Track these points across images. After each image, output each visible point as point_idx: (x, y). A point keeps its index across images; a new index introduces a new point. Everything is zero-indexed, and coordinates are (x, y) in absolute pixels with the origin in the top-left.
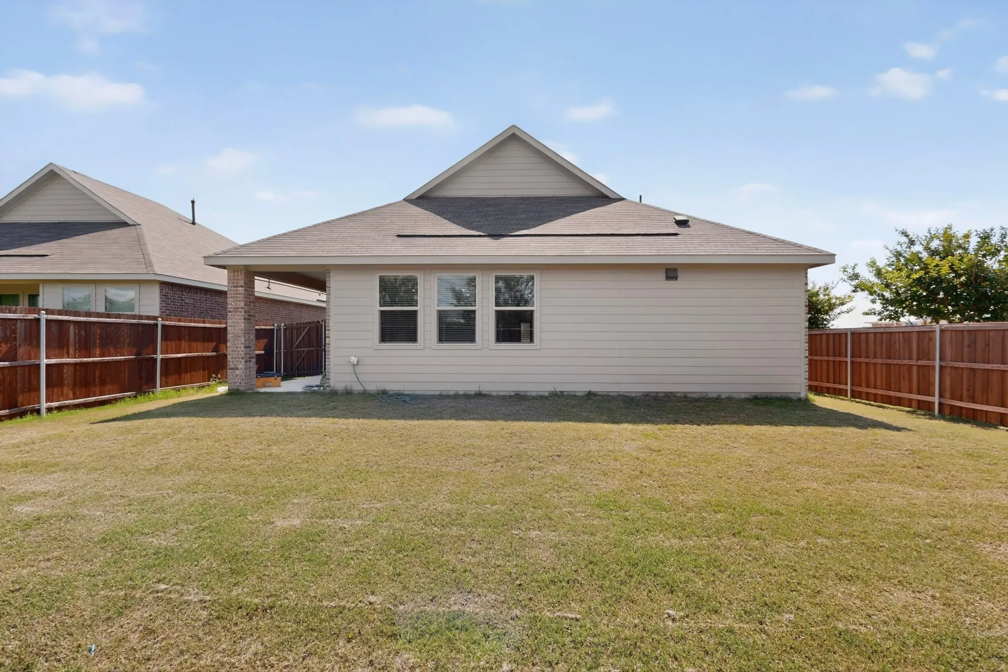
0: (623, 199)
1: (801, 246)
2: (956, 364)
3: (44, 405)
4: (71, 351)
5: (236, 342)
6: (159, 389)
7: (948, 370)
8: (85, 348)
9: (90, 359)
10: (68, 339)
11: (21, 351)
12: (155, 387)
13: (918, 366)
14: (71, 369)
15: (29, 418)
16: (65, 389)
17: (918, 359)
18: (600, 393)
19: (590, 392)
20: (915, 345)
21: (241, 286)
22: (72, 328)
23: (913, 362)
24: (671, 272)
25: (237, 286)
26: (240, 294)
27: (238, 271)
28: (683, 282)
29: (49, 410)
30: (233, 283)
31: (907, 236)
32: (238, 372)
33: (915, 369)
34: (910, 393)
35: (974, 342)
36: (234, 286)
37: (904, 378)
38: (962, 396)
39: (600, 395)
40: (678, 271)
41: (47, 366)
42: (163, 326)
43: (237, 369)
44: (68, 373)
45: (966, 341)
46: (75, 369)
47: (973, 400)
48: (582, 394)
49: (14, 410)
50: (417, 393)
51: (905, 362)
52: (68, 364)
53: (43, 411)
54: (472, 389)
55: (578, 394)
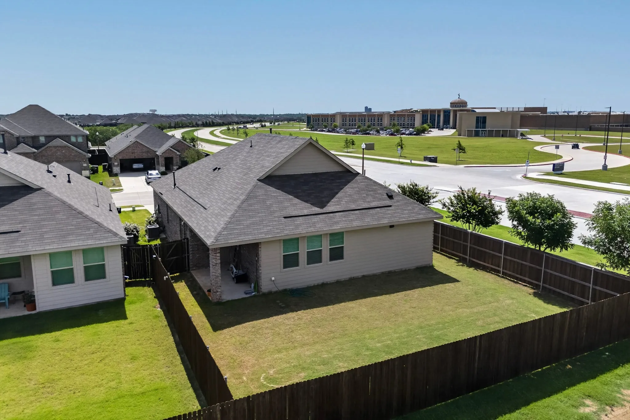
2: (474, 246)
7: (471, 248)
20: (462, 236)
23: (462, 243)
28: (396, 228)
33: (462, 245)
34: (460, 253)
37: (458, 248)
38: (475, 257)
47: (478, 259)
51: (459, 242)
55: (359, 277)
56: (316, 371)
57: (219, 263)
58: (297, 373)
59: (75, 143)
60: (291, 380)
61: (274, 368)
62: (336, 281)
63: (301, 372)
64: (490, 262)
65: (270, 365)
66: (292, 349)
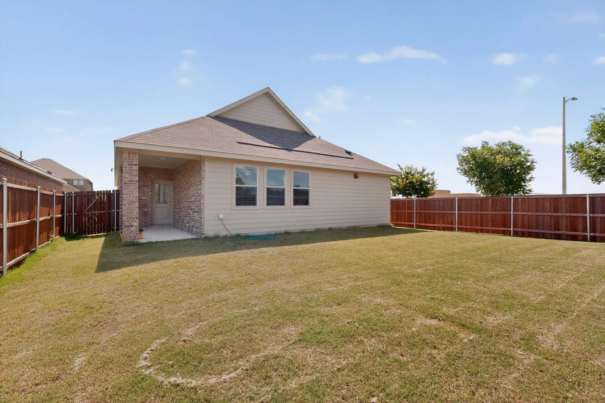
1: (390, 168)
2: (420, 211)
5: (131, 206)
7: (418, 214)
13: (408, 212)
17: (408, 210)
19: (330, 228)
20: (406, 205)
21: (136, 165)
23: (407, 211)
25: (132, 165)
26: (135, 170)
27: (133, 153)
28: (360, 179)
30: (128, 162)
31: (400, 166)
32: (132, 229)
33: (407, 213)
34: (405, 222)
35: (426, 204)
36: (129, 165)
37: (403, 217)
38: (422, 221)
40: (358, 175)
43: (132, 226)
45: (423, 204)
47: (426, 222)
48: (327, 229)
50: (256, 234)
51: (404, 211)
54: (283, 230)
55: (325, 229)
56: (326, 319)
57: (136, 181)
58: (272, 328)
59: (77, 186)
60: (254, 352)
61: (201, 321)
62: (301, 231)
63: (282, 325)
64: (441, 221)
65: (191, 315)
66: (252, 284)
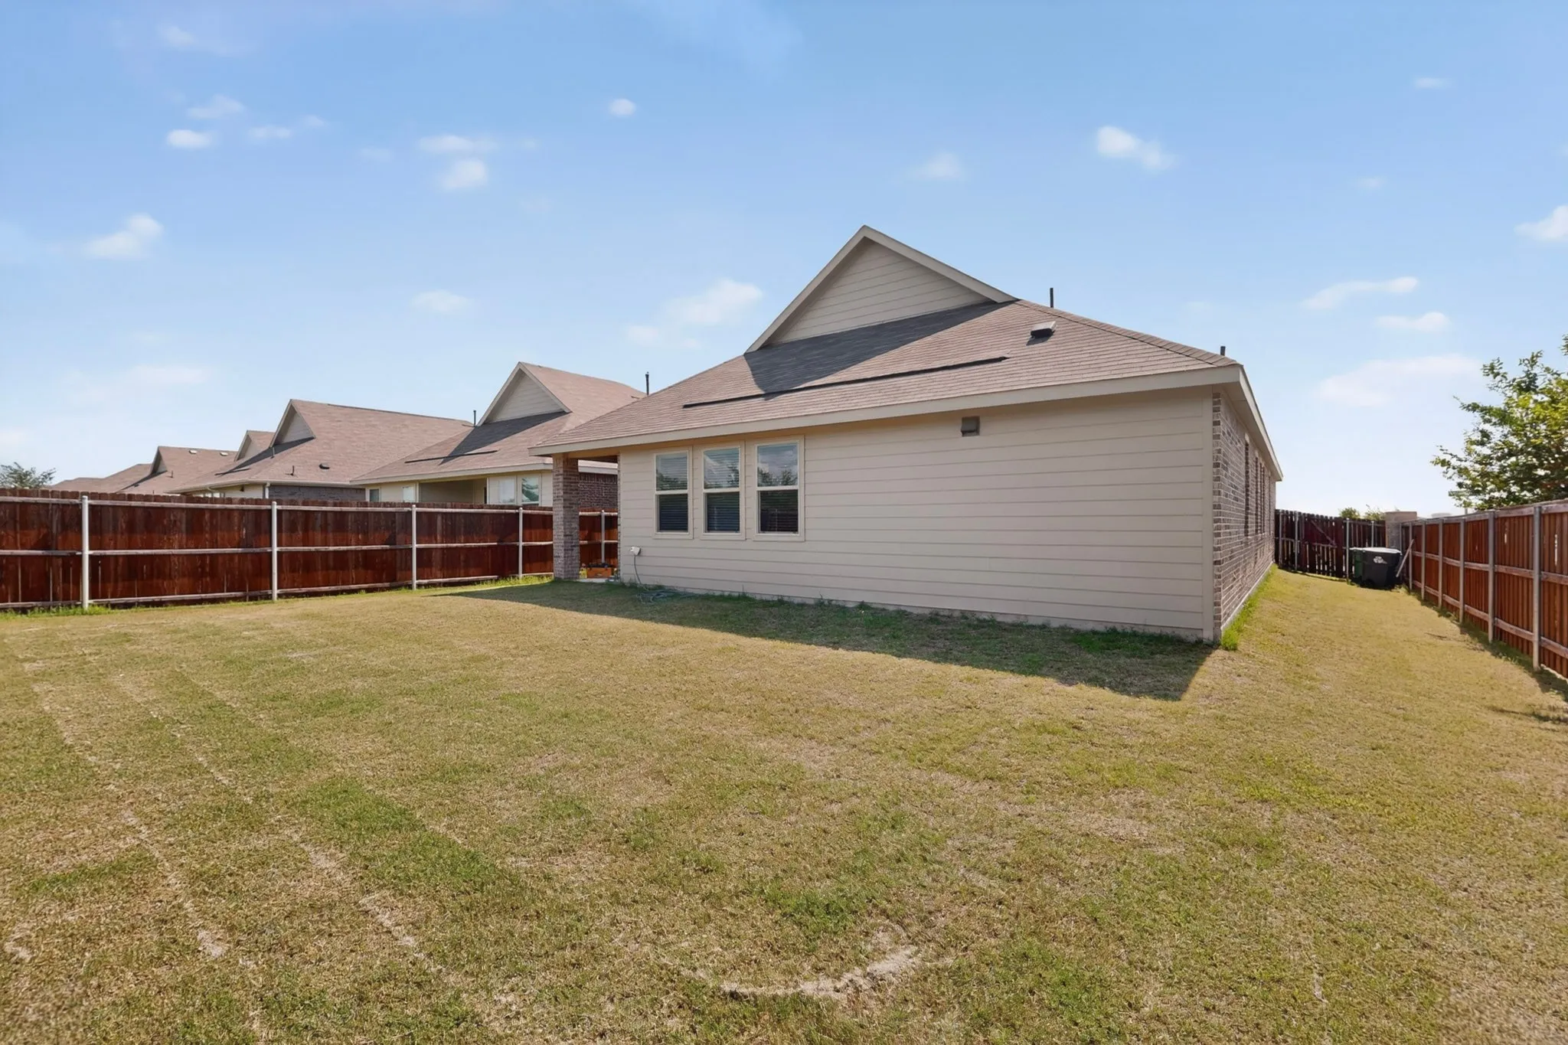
0: (1014, 301)
3: (416, 582)
4: (439, 538)
6: (521, 575)
8: (450, 536)
9: (455, 545)
10: (436, 529)
11: (399, 537)
12: (518, 573)
14: (439, 553)
15: (404, 590)
16: (434, 570)
18: (874, 606)
19: (863, 602)
21: (562, 475)
22: (439, 518)
24: (971, 423)
26: (560, 482)
28: (991, 435)
29: (419, 586)
30: (556, 472)
32: (559, 560)
36: (557, 475)
39: (873, 608)
40: (981, 420)
41: (417, 549)
42: (524, 515)
43: (559, 557)
44: (437, 558)
46: (443, 554)
48: (852, 605)
49: (394, 584)
52: (436, 549)
53: (415, 586)
54: (736, 589)
